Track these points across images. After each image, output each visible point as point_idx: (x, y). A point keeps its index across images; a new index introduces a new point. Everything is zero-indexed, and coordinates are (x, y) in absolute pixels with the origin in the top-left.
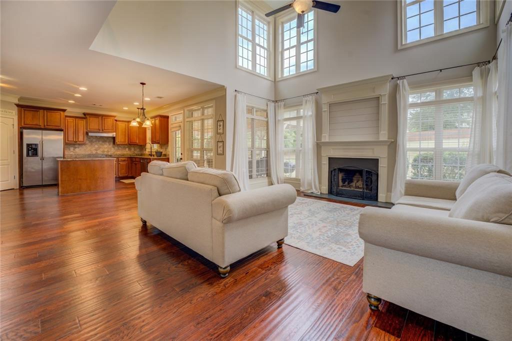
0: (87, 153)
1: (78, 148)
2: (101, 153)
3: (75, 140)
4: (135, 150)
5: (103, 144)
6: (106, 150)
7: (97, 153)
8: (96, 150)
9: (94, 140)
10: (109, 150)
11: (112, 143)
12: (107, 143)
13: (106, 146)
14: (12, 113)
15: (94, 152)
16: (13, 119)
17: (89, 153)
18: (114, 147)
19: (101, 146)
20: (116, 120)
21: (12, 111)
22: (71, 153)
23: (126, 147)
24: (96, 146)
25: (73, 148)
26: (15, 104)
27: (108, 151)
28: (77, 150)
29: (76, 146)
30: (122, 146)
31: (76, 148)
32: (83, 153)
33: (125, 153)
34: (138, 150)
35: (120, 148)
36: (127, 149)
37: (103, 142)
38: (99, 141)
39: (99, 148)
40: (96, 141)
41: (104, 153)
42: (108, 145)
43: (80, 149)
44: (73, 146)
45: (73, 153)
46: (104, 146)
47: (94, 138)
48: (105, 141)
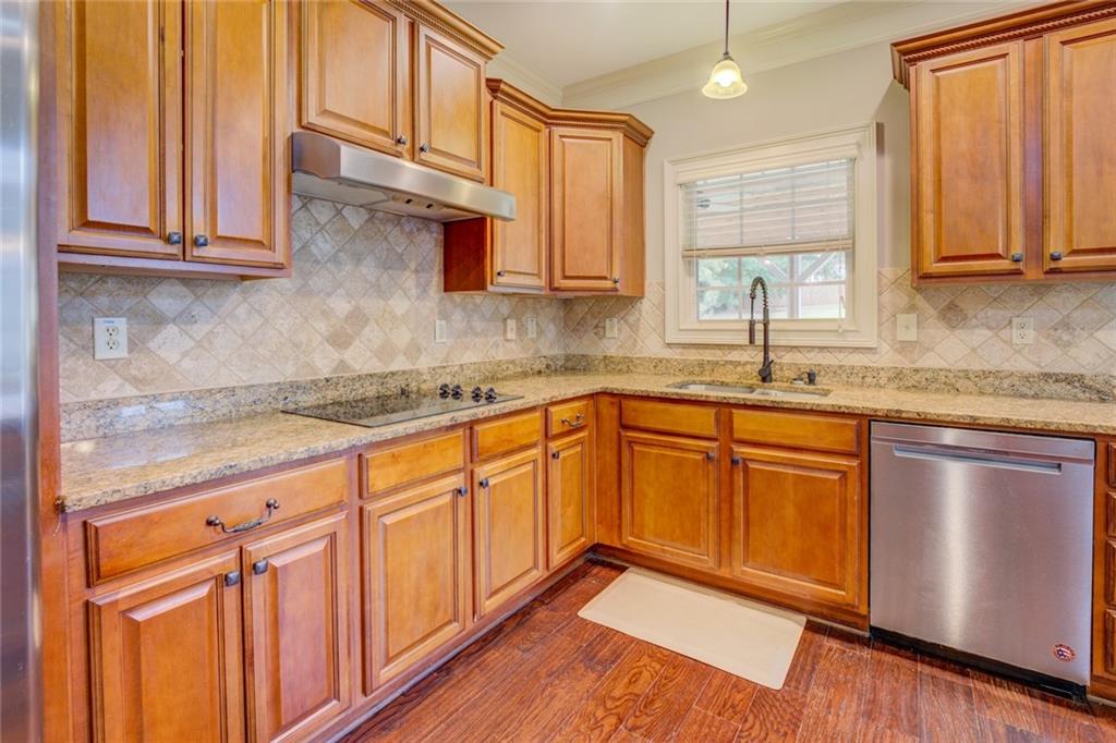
0: (267, 375)
1: (186, 318)
2: (377, 367)
3: (173, 225)
4: (541, 333)
6: (403, 337)
7: (342, 365)
8: (339, 340)
11: (436, 279)
12: (409, 280)
13: (399, 305)
15: (324, 363)
17: (288, 372)
18: (445, 315)
19: (371, 305)
20: (494, 86)
22: (112, 388)
23: (505, 309)
24: (341, 306)
27: (414, 350)
28: (170, 345)
29: (165, 300)
31: (159, 320)
32: (235, 375)
33: (501, 355)
34: (551, 331)
35: (478, 325)
37: (386, 266)
38: (358, 259)
39: (358, 319)
40: (335, 259)
41: (393, 368)
42: (414, 292)
43: (200, 330)
44: (129, 303)
45: (131, 391)
46: (391, 303)
47: (322, 228)
48: (400, 257)
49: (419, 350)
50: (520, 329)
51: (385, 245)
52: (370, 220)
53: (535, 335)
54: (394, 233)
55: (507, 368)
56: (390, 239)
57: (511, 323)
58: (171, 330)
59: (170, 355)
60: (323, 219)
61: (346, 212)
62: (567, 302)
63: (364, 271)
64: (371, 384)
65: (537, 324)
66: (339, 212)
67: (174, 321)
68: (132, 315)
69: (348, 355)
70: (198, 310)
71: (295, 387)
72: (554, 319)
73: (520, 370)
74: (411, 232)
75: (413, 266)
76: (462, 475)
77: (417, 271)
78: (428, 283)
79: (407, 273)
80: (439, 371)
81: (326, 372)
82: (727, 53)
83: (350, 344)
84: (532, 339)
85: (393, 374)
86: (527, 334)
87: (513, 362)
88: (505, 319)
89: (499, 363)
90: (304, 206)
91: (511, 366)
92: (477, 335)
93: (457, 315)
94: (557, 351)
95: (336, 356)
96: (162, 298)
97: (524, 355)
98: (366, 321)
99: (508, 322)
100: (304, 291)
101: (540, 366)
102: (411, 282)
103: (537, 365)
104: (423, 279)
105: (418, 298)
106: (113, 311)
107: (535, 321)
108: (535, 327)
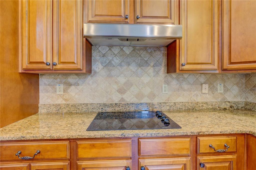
1: (77, 84)
2: (135, 100)
4: (226, 90)
5: (139, 70)
6: (147, 91)
7: (123, 99)
8: (121, 91)
9: (116, 61)
10: (156, 92)
11: (163, 69)
13: (146, 79)
17: (104, 100)
18: (167, 83)
19: (134, 79)
22: (60, 101)
23: (202, 79)
24: (122, 80)
25: (62, 86)
27: (152, 95)
31: (70, 85)
32: (89, 100)
34: (235, 90)
35: (185, 86)
36: (205, 88)
37: (140, 65)
38: (129, 64)
39: (129, 84)
40: (120, 65)
41: (143, 101)
42: (152, 74)
43: (80, 87)
44: (64, 81)
45: (64, 102)
46: (142, 78)
47: (116, 55)
48: (146, 62)
49: (154, 96)
50: (212, 88)
51: (139, 58)
52: (134, 50)
53: (222, 92)
54: (143, 53)
55: (202, 106)
56: (142, 56)
57: (206, 86)
58: (73, 87)
59: (73, 94)
60: (116, 53)
61: (124, 49)
62: (247, 75)
64: (132, 107)
65: (224, 86)
66: (122, 49)
67: (74, 85)
68: (66, 83)
69: (125, 96)
70: (80, 82)
71: (105, 105)
72: (237, 84)
73: (211, 107)
74: (151, 52)
75: (152, 64)
76: (130, 161)
77: (154, 66)
78: (159, 71)
79: (149, 67)
80: (162, 104)
81: (116, 101)
83: (125, 93)
84: (221, 93)
85: (141, 104)
86: (217, 91)
87: (206, 103)
88: (202, 84)
89: (197, 103)
90: (110, 49)
91: (205, 105)
92: (184, 90)
93: (174, 83)
94: (239, 99)
95: (120, 96)
96: (71, 79)
97: (214, 100)
98: (132, 85)
99: (204, 85)
100: (110, 76)
101: (225, 106)
102: (150, 70)
103: (223, 106)
104: (157, 69)
105: (154, 76)
106: (60, 83)
107: (222, 85)
108: (222, 88)
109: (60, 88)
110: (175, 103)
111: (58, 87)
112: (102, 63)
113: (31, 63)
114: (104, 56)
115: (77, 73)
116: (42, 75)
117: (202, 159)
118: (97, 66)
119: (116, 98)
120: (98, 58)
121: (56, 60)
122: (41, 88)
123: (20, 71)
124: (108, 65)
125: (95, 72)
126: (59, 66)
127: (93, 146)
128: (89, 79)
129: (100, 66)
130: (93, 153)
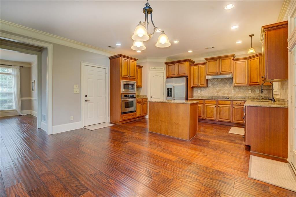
1: (204, 90)
2: (222, 95)
5: (224, 85)
6: (227, 92)
7: (218, 95)
8: (218, 92)
9: (216, 83)
10: (230, 93)
13: (226, 88)
14: (162, 69)
16: (163, 72)
17: (212, 95)
18: (233, 89)
20: (235, 60)
21: (162, 68)
22: (199, 95)
24: (218, 89)
25: (200, 91)
26: (165, 63)
28: (203, 92)
30: (244, 88)
31: (202, 90)
33: (248, 95)
35: (242, 91)
36: (250, 91)
37: (224, 84)
38: (220, 84)
39: (220, 90)
40: (217, 84)
41: (225, 95)
42: (228, 87)
43: (205, 91)
44: (200, 89)
45: (200, 95)
46: (225, 88)
47: (216, 81)
48: (226, 83)
49: (229, 94)
50: (253, 91)
53: (259, 92)
54: (225, 80)
58: (203, 91)
59: (203, 93)
60: (216, 80)
63: (221, 85)
64: (221, 97)
68: (200, 90)
69: (219, 94)
70: (205, 90)
71: (212, 97)
73: (253, 98)
75: (228, 84)
77: (229, 84)
82: (251, 47)
84: (258, 93)
85: (224, 96)
86: (256, 92)
91: (250, 97)
92: (241, 92)
95: (217, 94)
96: (202, 89)
97: (255, 96)
98: (221, 90)
99: (249, 90)
100: (214, 88)
101: (260, 98)
102: (228, 85)
103: (259, 98)
104: (230, 85)
105: (229, 87)
106: (199, 90)
107: (259, 90)
108: (259, 91)
109: (199, 91)
110: (237, 96)
111: (198, 91)
112: (211, 84)
113: (194, 85)
114: (212, 82)
115: (204, 87)
116: (194, 88)
117: (234, 106)
118: (210, 85)
119: (216, 94)
120: (210, 82)
121: (199, 84)
122: (194, 91)
123: (191, 87)
124: (213, 84)
125: (209, 87)
126: (200, 85)
127: (208, 101)
128: (207, 89)
129: (211, 85)
130: (208, 103)
